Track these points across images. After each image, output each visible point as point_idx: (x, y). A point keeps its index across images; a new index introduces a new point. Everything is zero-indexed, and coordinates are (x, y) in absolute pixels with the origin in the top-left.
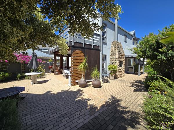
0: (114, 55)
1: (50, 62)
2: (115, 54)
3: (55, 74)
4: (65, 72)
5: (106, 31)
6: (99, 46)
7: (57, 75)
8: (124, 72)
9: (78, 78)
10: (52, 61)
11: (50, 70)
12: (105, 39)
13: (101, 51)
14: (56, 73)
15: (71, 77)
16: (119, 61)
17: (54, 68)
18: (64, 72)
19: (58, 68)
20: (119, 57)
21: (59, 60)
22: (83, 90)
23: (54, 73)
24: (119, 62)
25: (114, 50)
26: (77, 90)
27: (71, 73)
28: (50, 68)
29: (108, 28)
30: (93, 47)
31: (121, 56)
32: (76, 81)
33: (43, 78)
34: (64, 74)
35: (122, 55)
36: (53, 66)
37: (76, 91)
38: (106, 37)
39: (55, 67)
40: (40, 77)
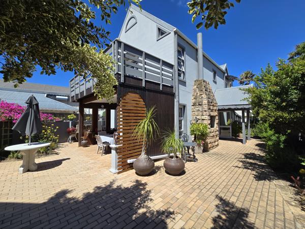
0: (200, 105)
1: (71, 120)
2: (202, 102)
3: (80, 145)
4: (103, 141)
5: (183, 59)
6: (172, 87)
7: (86, 145)
8: (218, 138)
9: (133, 155)
10: (75, 117)
11: (70, 137)
12: (182, 75)
13: (177, 97)
14: (84, 142)
15: (117, 152)
16: (210, 115)
17: (78, 132)
18: (101, 141)
19: (88, 132)
20: (210, 109)
21: (89, 115)
22: (146, 184)
23: (77, 143)
24: (209, 118)
25: (198, 94)
26: (132, 184)
27: (116, 143)
28: (69, 133)
29: (186, 55)
30: (161, 89)
31: (211, 107)
32: (129, 161)
33: (52, 154)
34: (100, 145)
35: (213, 106)
36: (78, 127)
37: (129, 186)
38: (184, 70)
39: (80, 130)
40: (46, 153)
